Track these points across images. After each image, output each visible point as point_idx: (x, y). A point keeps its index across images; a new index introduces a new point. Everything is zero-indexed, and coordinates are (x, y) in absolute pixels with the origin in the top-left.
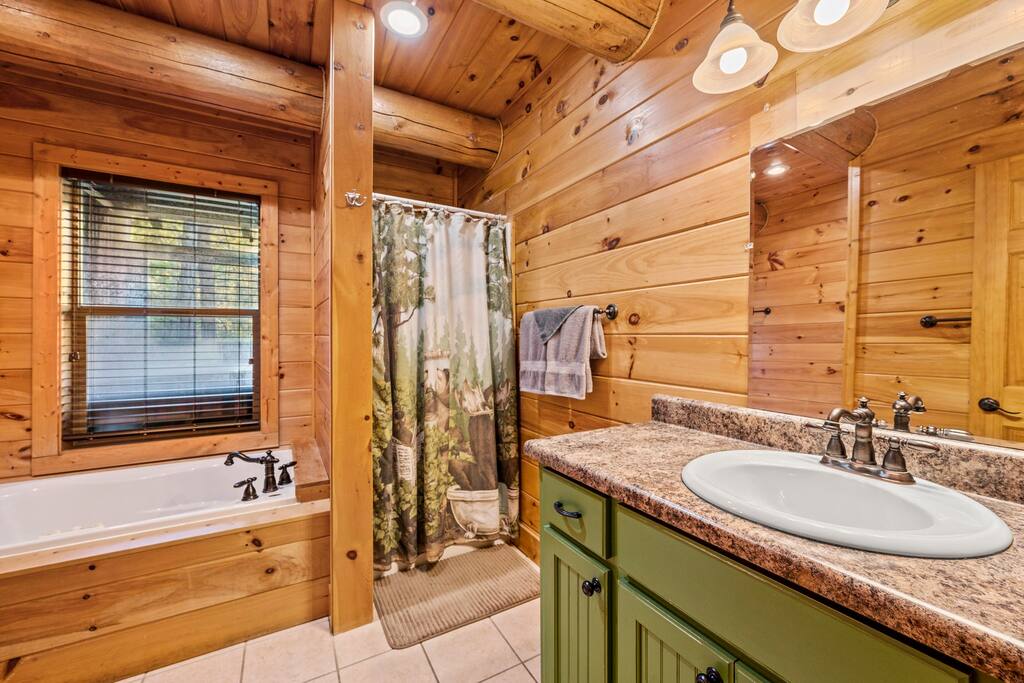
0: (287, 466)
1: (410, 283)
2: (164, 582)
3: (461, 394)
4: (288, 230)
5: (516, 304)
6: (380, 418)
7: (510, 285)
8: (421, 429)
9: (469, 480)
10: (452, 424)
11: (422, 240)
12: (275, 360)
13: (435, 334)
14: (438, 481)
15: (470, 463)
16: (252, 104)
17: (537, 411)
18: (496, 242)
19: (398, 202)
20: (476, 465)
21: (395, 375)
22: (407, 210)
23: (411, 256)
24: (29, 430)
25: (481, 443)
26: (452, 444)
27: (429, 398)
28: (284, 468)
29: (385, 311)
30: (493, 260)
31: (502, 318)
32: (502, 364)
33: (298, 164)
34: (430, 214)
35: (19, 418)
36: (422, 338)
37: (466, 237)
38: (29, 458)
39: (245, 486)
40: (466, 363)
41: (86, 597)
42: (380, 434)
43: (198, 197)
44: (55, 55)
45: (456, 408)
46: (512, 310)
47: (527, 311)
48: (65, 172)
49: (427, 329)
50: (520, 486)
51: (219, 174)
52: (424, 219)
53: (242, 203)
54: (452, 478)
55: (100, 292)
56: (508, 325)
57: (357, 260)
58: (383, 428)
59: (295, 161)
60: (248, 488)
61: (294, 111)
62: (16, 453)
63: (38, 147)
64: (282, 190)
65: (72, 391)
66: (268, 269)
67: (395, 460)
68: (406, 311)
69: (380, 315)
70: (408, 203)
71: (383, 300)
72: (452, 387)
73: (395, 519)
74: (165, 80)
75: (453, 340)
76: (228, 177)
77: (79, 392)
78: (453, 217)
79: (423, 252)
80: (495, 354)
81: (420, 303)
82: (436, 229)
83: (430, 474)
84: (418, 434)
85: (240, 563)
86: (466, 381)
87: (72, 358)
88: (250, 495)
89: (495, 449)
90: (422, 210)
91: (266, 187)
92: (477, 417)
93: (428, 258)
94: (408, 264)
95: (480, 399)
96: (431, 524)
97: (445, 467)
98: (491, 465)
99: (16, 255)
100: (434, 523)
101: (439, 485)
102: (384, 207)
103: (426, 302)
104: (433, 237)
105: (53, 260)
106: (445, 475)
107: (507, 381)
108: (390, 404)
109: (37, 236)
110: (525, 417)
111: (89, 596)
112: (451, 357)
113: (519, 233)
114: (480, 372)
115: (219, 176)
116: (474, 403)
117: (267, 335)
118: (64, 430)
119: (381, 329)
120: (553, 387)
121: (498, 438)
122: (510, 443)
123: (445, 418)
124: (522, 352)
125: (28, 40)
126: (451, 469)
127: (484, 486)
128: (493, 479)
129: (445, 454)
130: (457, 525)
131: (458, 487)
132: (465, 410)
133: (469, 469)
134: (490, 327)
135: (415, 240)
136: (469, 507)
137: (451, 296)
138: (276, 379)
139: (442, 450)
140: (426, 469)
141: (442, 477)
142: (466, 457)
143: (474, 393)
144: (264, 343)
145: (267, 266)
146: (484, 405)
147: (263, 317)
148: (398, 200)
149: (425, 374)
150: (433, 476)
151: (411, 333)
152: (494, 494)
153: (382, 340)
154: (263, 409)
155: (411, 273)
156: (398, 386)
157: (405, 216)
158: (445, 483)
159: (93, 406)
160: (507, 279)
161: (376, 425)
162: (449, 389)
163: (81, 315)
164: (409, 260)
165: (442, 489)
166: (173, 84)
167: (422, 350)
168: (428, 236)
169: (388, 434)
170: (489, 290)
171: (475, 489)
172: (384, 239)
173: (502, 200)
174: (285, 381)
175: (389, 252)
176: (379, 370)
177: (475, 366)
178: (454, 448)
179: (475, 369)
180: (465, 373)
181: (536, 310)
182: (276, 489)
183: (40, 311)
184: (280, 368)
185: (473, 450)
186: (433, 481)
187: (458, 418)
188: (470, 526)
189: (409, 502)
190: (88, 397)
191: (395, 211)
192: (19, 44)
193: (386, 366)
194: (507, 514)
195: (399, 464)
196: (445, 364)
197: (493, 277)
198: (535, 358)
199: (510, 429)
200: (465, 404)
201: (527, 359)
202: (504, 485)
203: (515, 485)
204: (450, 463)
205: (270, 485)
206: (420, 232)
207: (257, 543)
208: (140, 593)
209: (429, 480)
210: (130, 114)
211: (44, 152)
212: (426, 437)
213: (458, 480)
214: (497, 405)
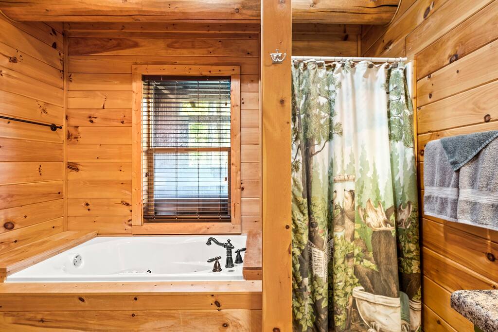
0: (240, 251)
1: (322, 122)
2: (169, 316)
3: (365, 211)
4: (246, 95)
5: (418, 135)
6: (299, 226)
7: (411, 117)
8: (331, 237)
9: (372, 284)
10: (357, 236)
11: (332, 87)
12: (239, 178)
13: (343, 161)
14: (345, 282)
15: (373, 270)
16: (221, 13)
17: (442, 235)
18: (396, 81)
19: (313, 60)
20: (378, 274)
21: (311, 193)
22: (320, 65)
23: (323, 100)
24: (131, 211)
25: (383, 255)
26: (356, 252)
27: (337, 213)
28: (238, 252)
29: (303, 144)
30: (393, 97)
31: (403, 147)
32: (403, 187)
33: (252, 52)
34: (338, 66)
35: (128, 204)
36: (331, 165)
37: (369, 80)
38: (131, 225)
39: (214, 262)
40: (369, 186)
41: (133, 315)
42: (299, 238)
43: (200, 82)
44: (130, 11)
45: (360, 222)
46: (413, 140)
47: (430, 139)
48: (144, 78)
49: (335, 157)
50: (423, 300)
51: (210, 66)
52: (333, 70)
53: (221, 82)
54: (357, 280)
55: (159, 140)
56: (410, 153)
57: (280, 105)
58: (302, 234)
59: (250, 51)
60: (216, 263)
61: (244, 11)
62: (127, 222)
63: (134, 66)
64: (243, 70)
65: (148, 192)
66: (235, 121)
67: (310, 258)
68: (319, 143)
69: (299, 147)
70: (320, 60)
71: (301, 136)
72: (356, 205)
73: (310, 304)
74: (176, 11)
75: (358, 167)
76: (214, 68)
77: (151, 193)
78: (357, 66)
79: (332, 97)
80: (396, 179)
81: (330, 137)
82: (343, 77)
83: (338, 275)
84: (329, 240)
85: (207, 315)
86: (369, 201)
87: (147, 175)
88: (217, 268)
89: (396, 262)
90: (332, 64)
91: (233, 70)
92: (380, 232)
93: (337, 101)
94: (320, 107)
95: (382, 217)
96: (339, 317)
97: (351, 271)
98: (392, 275)
99: (127, 123)
100: (342, 317)
101: (346, 285)
102: (302, 65)
103: (335, 136)
104: (340, 83)
105: (139, 124)
106: (352, 278)
107: (409, 203)
108: (307, 216)
109: (134, 112)
110: (428, 238)
111: (134, 315)
112: (356, 181)
113: (420, 70)
114: (382, 193)
115: (209, 68)
116: (376, 219)
117: (234, 163)
118: (144, 212)
119: (300, 158)
120: (468, 216)
121: (400, 252)
122: (412, 259)
123: (350, 231)
124: (426, 178)
125: (119, 6)
126: (356, 272)
127: (386, 293)
128: (394, 288)
129: (351, 260)
130: (362, 320)
131: (362, 288)
132: (369, 225)
133: (372, 275)
134: (391, 155)
135: (326, 88)
136: (372, 307)
137: (356, 130)
138: (239, 190)
139: (348, 257)
140: (335, 270)
141: (349, 279)
142: (369, 264)
143: (376, 211)
144: (233, 168)
145: (234, 120)
146: (386, 223)
147: (232, 151)
148: (313, 58)
149: (334, 194)
150: (340, 277)
151: (323, 160)
152: (397, 302)
153: (300, 166)
154: (232, 209)
155: (323, 114)
156: (313, 202)
157: (319, 70)
158: (351, 285)
159: (156, 201)
160: (408, 112)
161: (296, 231)
162: (354, 206)
163: (152, 152)
164: (322, 104)
165: (348, 289)
166: (180, 12)
167: (332, 174)
168: (337, 83)
169: (305, 239)
170: (389, 124)
171: (377, 293)
172: (303, 90)
173: (403, 44)
174: (244, 192)
175: (306, 99)
176: (299, 189)
177: (378, 189)
178: (358, 255)
179: (377, 191)
180: (368, 194)
181: (443, 138)
182: (233, 266)
183: (135, 151)
184: (241, 183)
185: (376, 259)
186: (340, 282)
187: (362, 230)
188: (373, 324)
189: (321, 294)
190: (154, 196)
191: (310, 67)
192: (116, 10)
193: (303, 186)
194: (409, 322)
195: (314, 264)
196: (351, 186)
197: (394, 112)
198: (443, 184)
199: (412, 247)
200: (368, 220)
201: (432, 184)
202: (406, 296)
203: (417, 298)
204: (355, 267)
205: (229, 263)
206: (330, 81)
207: (217, 304)
208: (157, 320)
209: (338, 281)
210: (170, 41)
211: (136, 69)
212: (335, 244)
213: (362, 282)
214: (398, 224)
